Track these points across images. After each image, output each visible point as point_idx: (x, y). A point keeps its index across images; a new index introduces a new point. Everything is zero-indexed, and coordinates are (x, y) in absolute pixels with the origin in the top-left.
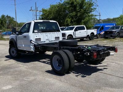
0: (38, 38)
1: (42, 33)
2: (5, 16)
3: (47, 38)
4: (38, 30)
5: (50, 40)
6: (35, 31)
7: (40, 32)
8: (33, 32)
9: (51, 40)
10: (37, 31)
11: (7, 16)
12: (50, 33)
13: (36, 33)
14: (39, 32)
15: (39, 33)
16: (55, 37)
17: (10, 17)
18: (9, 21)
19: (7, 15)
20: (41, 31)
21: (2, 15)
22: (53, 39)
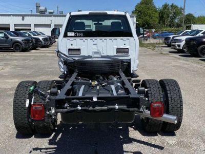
0: (75, 47)
1: (84, 38)
2: (169, 5)
3: (95, 49)
4: (75, 32)
5: (102, 55)
6: (69, 34)
7: (80, 36)
8: (65, 36)
9: (105, 55)
10: (73, 34)
11: (172, 6)
12: (103, 38)
13: (72, 39)
14: (78, 37)
15: (78, 39)
16: (116, 47)
17: (176, 7)
18: (174, 13)
19: (173, 4)
20: (82, 35)
21: (164, 4)
22: (112, 53)
